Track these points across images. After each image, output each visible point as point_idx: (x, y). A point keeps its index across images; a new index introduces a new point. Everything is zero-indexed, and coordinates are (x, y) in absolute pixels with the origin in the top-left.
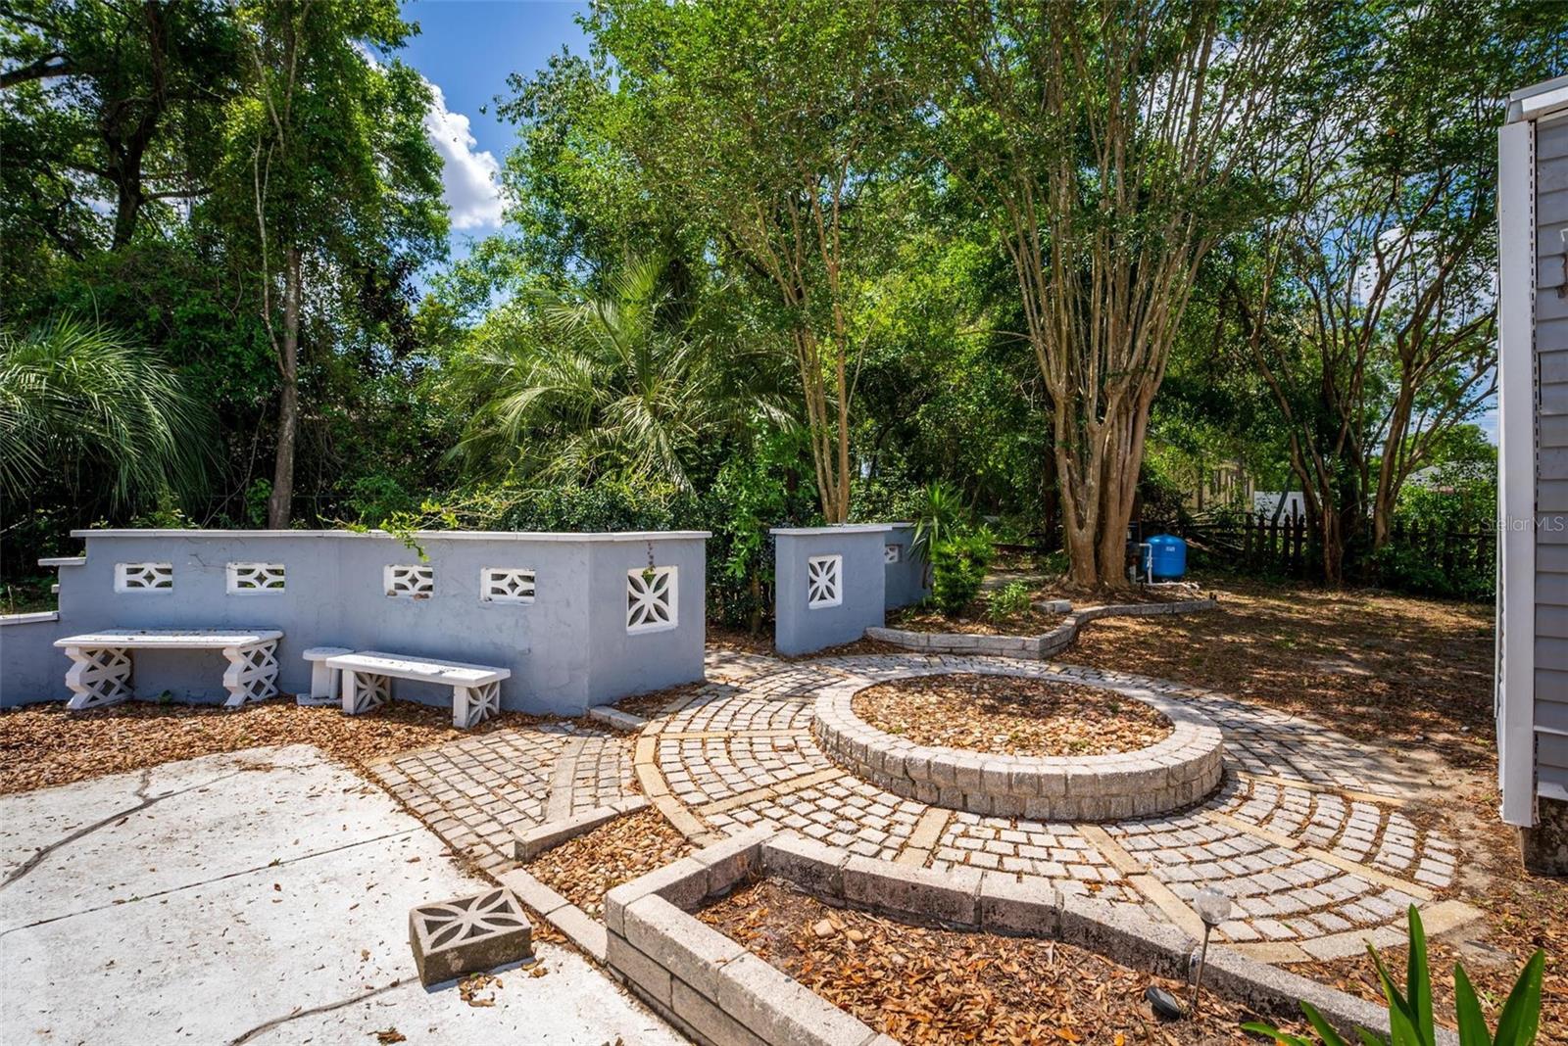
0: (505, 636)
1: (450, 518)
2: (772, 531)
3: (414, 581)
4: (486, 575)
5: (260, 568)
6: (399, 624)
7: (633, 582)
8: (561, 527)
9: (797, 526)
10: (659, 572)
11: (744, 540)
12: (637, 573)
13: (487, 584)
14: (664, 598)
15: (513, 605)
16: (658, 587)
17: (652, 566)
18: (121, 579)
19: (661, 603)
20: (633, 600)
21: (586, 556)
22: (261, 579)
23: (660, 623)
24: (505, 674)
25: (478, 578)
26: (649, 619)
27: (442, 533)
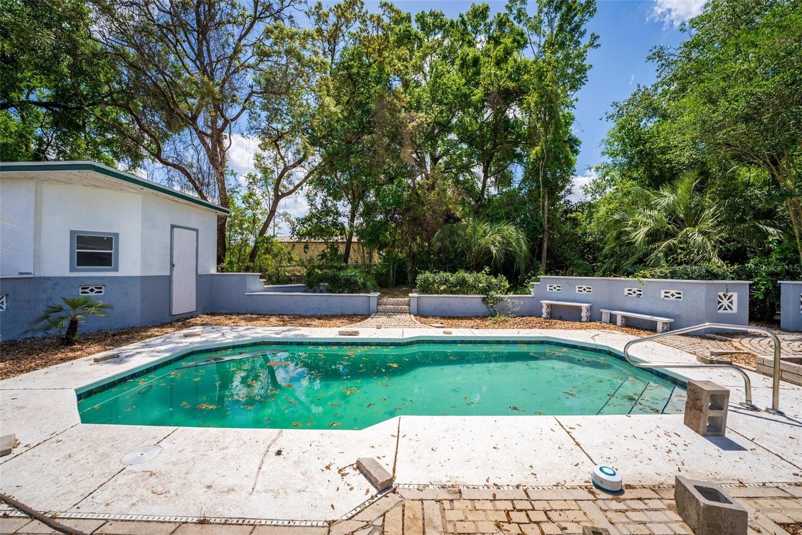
0: (670, 310)
1: (648, 275)
2: (779, 282)
3: (635, 292)
4: (663, 292)
5: (584, 287)
6: (630, 304)
7: (719, 296)
8: (689, 278)
9: (792, 280)
10: (729, 294)
11: (763, 285)
12: (721, 294)
13: (663, 294)
14: (731, 302)
15: (673, 301)
16: (729, 299)
17: (727, 292)
18: (548, 288)
19: (730, 304)
20: (719, 302)
21: (704, 288)
22: (584, 290)
23: (729, 311)
24: (672, 320)
25: (660, 292)
26: (725, 309)
27: (646, 279)
